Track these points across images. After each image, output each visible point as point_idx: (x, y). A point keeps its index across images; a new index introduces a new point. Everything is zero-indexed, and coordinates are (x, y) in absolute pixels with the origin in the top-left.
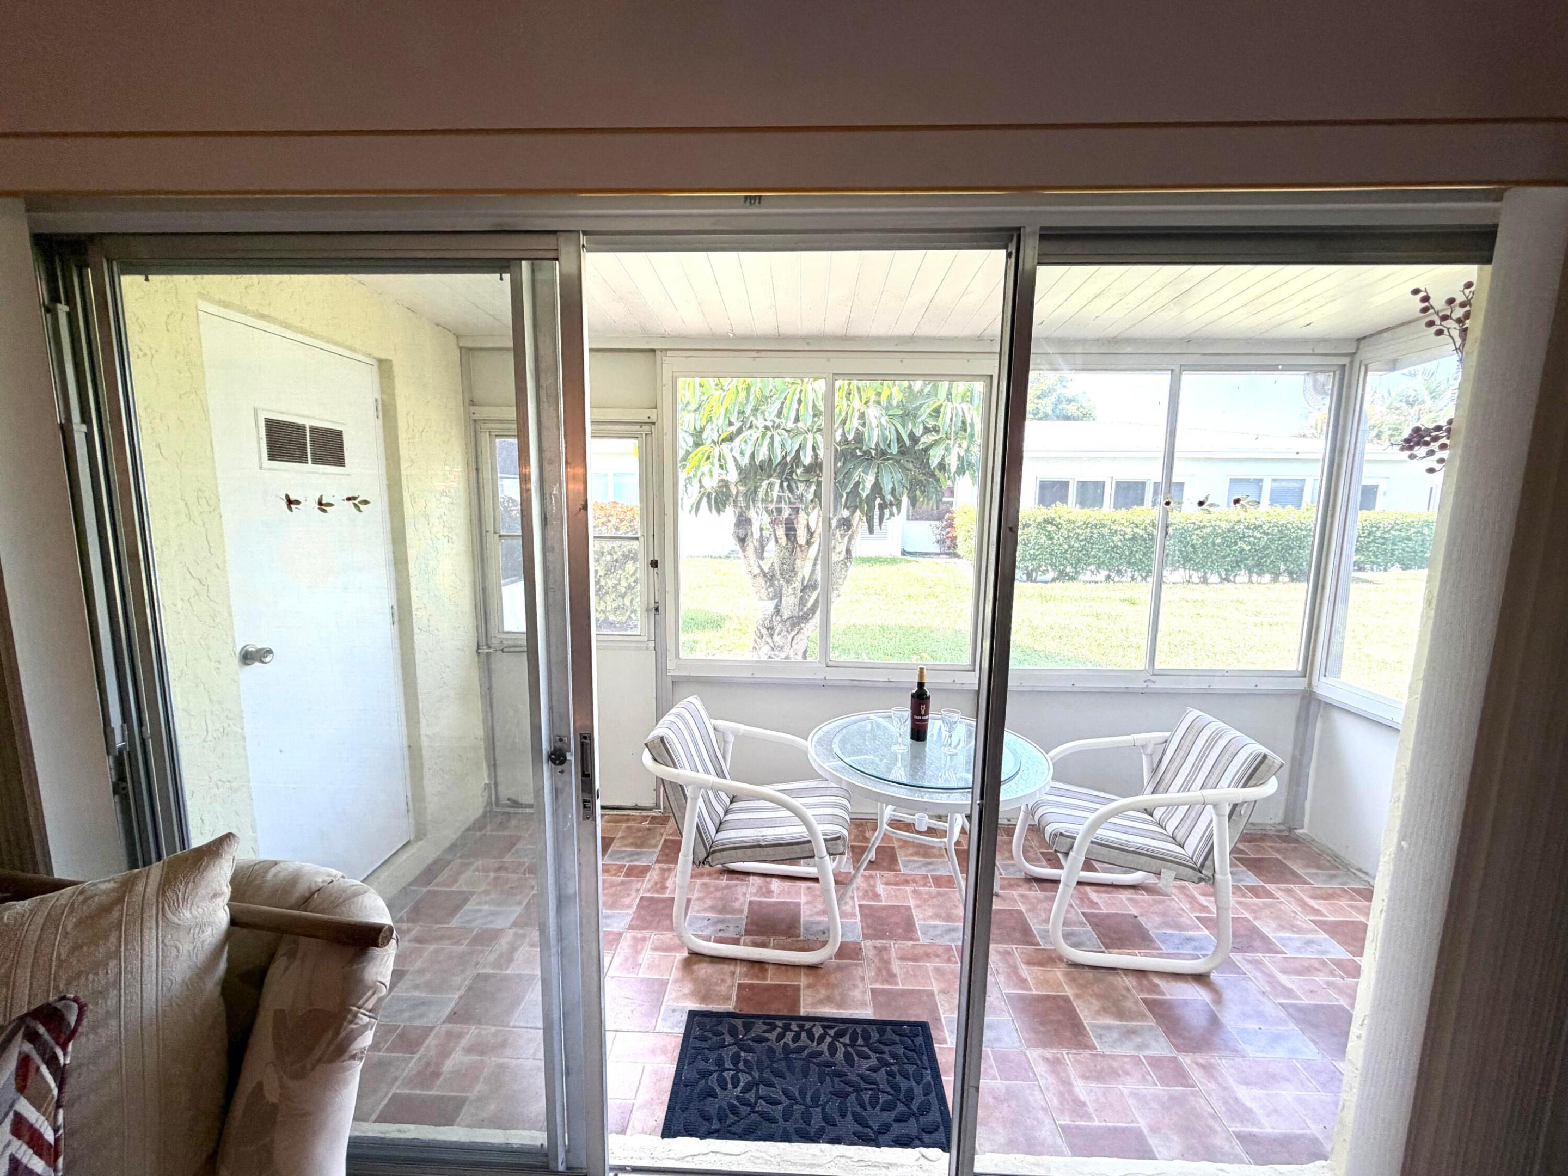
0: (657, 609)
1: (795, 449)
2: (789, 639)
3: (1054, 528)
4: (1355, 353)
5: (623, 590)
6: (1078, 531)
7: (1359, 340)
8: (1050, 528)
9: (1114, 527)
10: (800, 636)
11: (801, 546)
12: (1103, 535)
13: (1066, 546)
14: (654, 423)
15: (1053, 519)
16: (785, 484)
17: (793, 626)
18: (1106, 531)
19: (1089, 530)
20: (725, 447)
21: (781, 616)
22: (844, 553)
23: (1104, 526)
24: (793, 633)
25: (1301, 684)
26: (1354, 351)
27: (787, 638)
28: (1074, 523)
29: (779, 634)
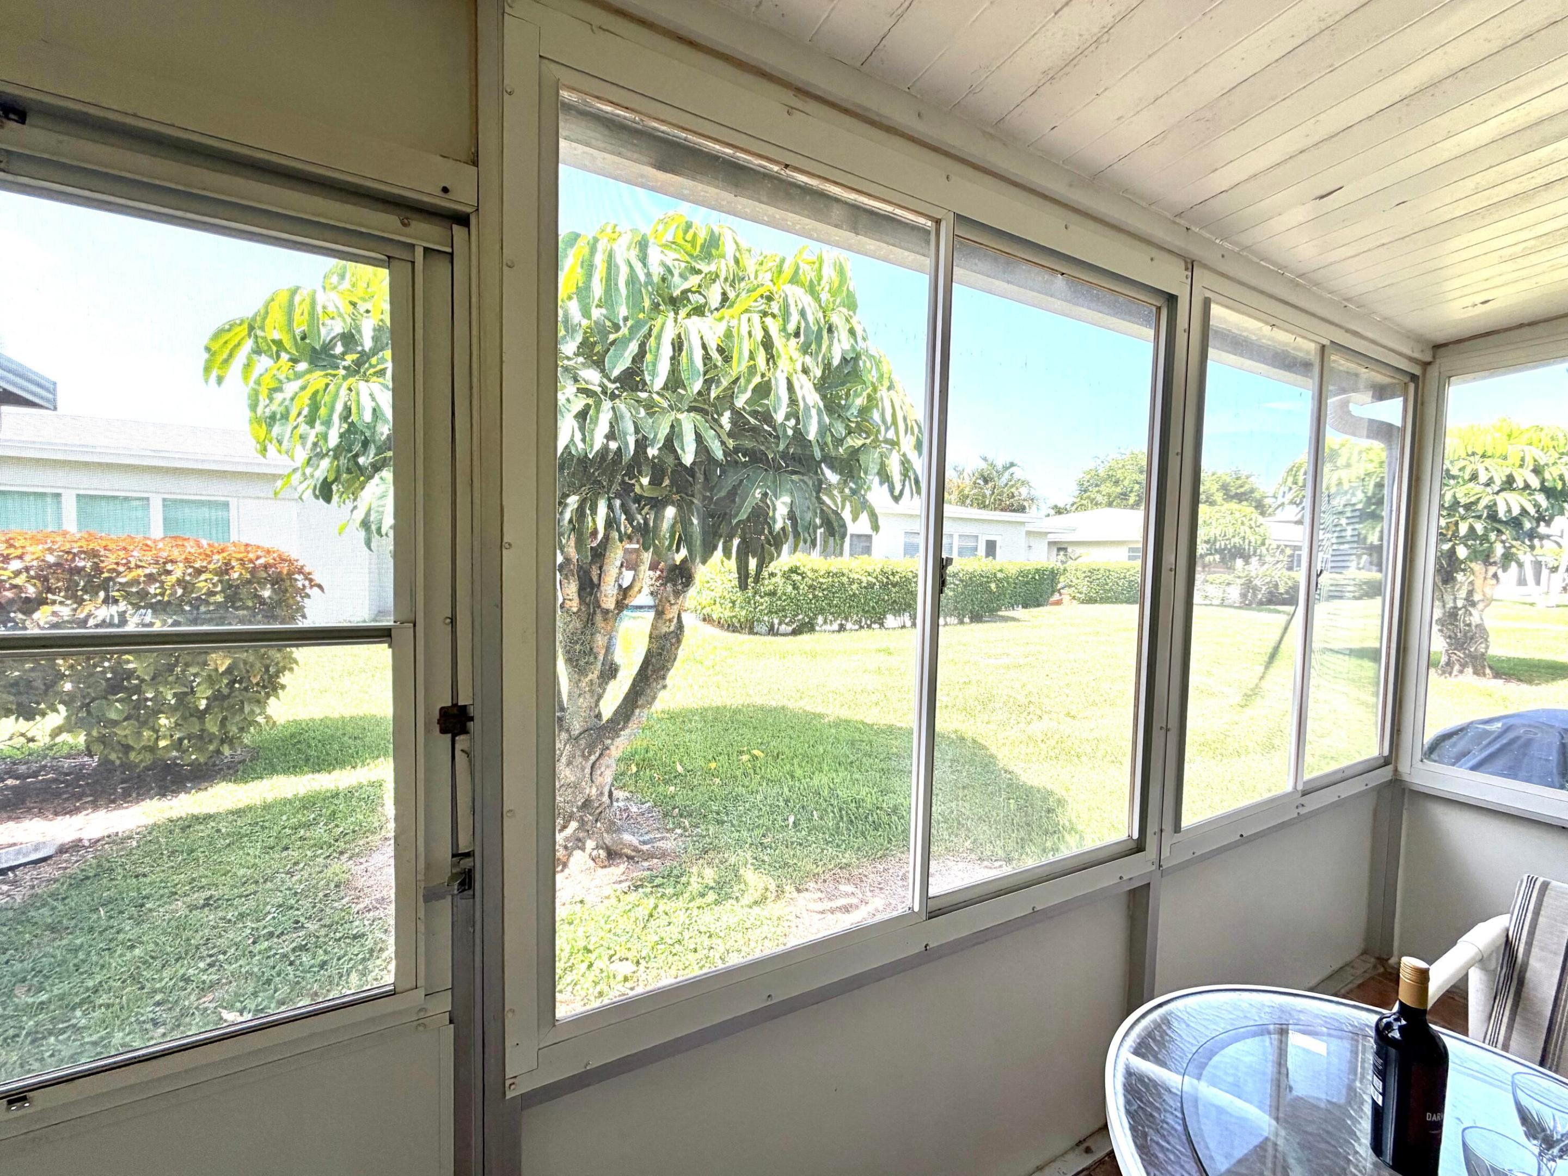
0: (466, 881)
1: (662, 436)
2: (588, 771)
3: (800, 578)
4: (1429, 363)
6: (821, 580)
7: (1438, 347)
8: (795, 577)
9: (851, 576)
10: (604, 761)
11: (607, 612)
12: (843, 584)
13: (811, 596)
14: (463, 220)
15: (797, 568)
16: (617, 503)
17: (591, 747)
18: (845, 580)
19: (830, 579)
21: (568, 731)
22: (675, 620)
23: (843, 575)
24: (593, 758)
25: (1385, 774)
26: (1429, 359)
27: (583, 769)
28: (816, 571)
29: (569, 763)
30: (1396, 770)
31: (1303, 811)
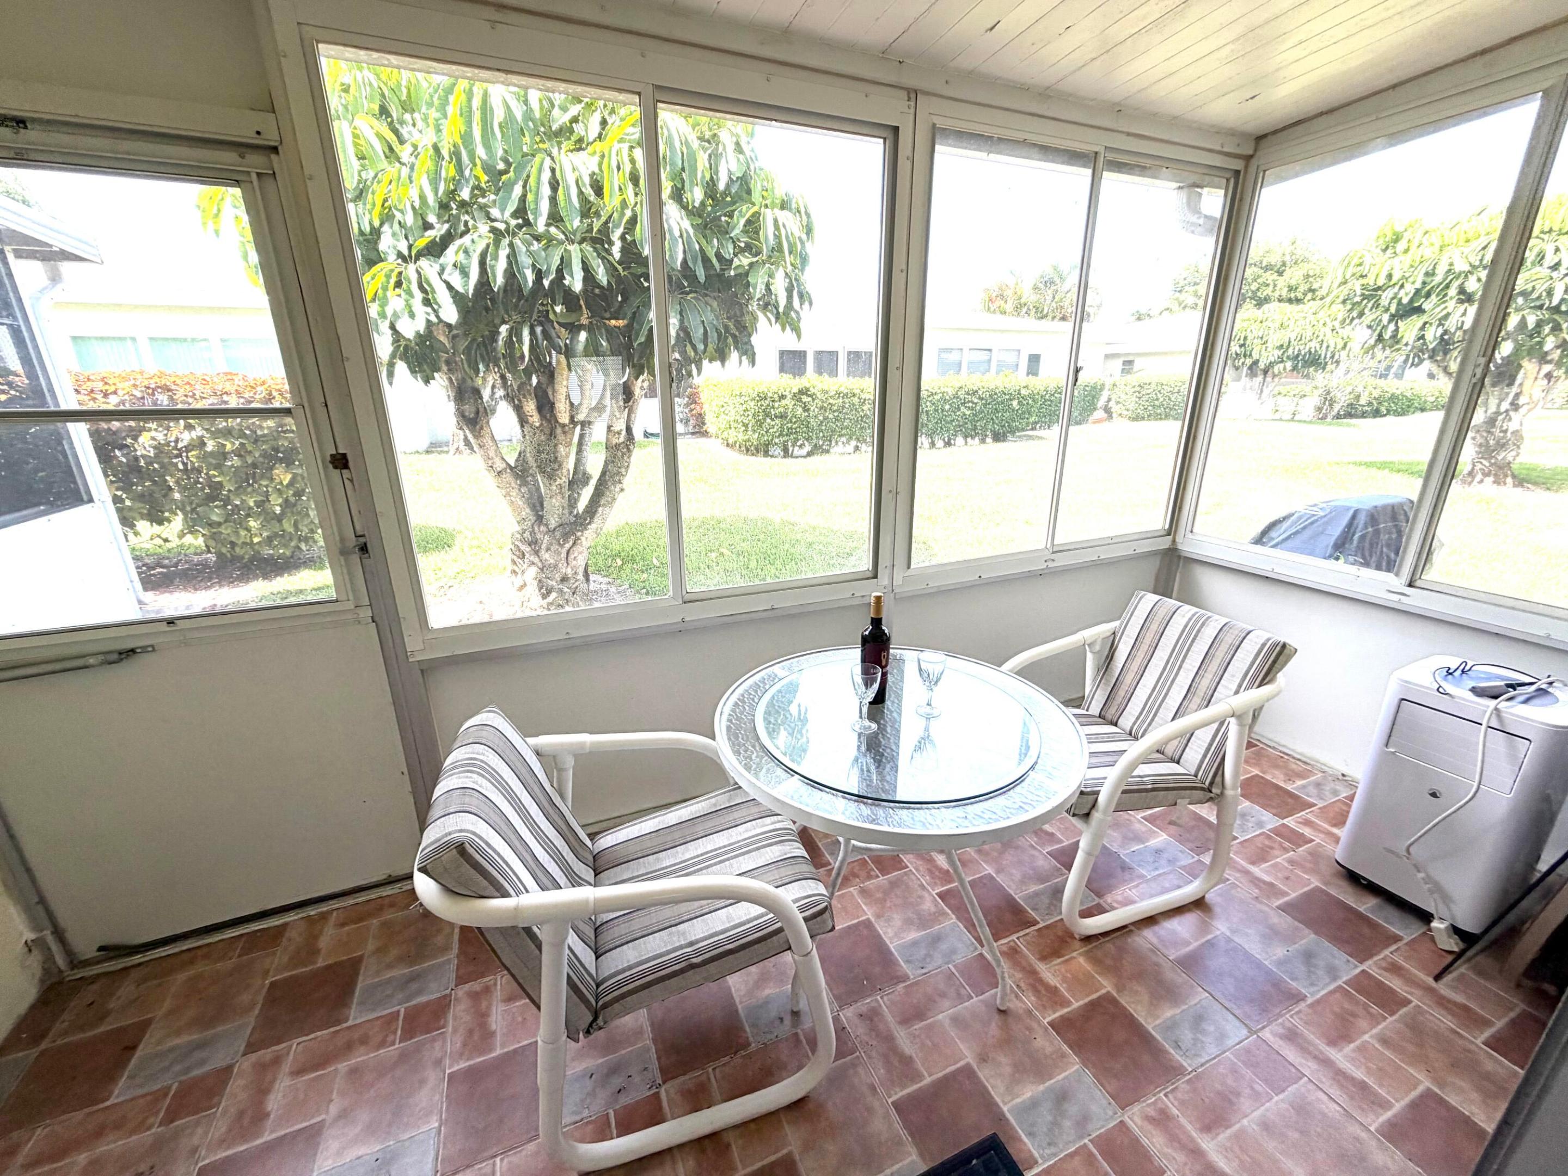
0: (364, 549)
2: (564, 555)
3: (810, 399)
4: (1251, 157)
5: (278, 510)
6: (831, 401)
7: (1260, 139)
8: (805, 399)
9: (863, 396)
10: (577, 549)
11: (564, 426)
12: (854, 405)
13: (821, 418)
14: (275, 150)
15: (808, 390)
16: (539, 330)
17: (566, 536)
18: (856, 400)
19: (841, 400)
20: (428, 267)
21: (547, 525)
22: (624, 432)
23: (854, 395)
24: (568, 546)
25: (1165, 543)
26: (1250, 152)
27: (560, 554)
28: (827, 392)
29: (548, 549)
30: (1174, 541)
31: (1051, 564)
